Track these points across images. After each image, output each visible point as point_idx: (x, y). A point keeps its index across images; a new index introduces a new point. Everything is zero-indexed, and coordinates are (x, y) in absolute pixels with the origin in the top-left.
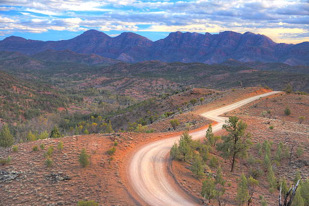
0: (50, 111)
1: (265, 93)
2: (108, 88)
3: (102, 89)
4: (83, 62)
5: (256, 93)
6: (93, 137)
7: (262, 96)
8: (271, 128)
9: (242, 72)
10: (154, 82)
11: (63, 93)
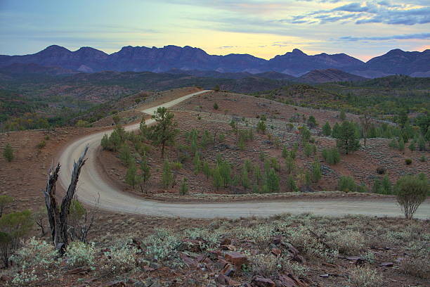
0: (17, 116)
1: (197, 91)
2: (70, 95)
3: (65, 96)
4: (47, 73)
5: (190, 92)
6: (27, 132)
7: (195, 94)
8: (199, 119)
9: (182, 78)
10: (110, 88)
11: (30, 100)
